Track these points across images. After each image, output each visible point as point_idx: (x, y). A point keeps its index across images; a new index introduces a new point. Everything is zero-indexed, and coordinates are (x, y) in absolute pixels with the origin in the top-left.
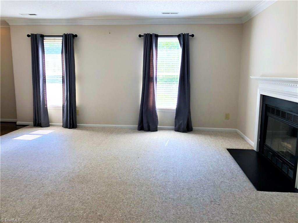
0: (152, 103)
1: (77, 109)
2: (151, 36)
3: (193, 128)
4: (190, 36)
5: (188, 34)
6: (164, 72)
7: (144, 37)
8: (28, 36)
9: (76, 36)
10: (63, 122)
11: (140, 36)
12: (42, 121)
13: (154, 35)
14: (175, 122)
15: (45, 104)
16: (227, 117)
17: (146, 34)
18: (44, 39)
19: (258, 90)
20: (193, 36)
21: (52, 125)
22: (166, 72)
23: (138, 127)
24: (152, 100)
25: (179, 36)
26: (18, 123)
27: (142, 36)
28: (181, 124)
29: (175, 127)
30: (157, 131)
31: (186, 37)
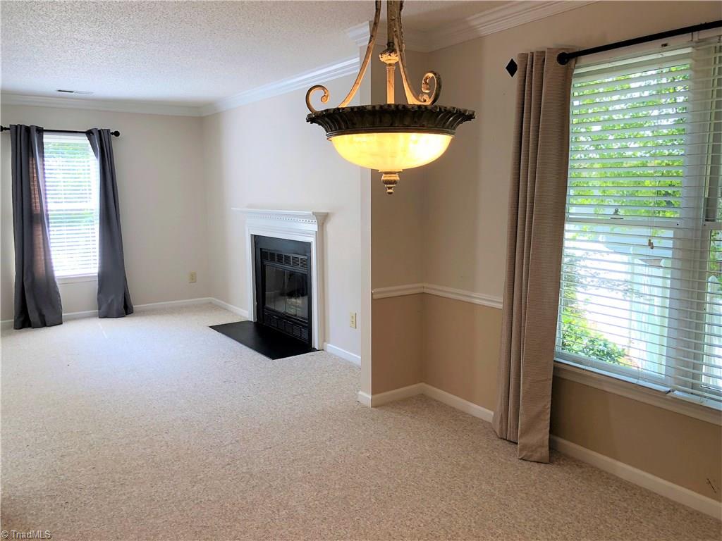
0: (44, 268)
2: (28, 129)
3: (134, 306)
4: (112, 134)
5: (108, 130)
6: (62, 202)
7: (11, 132)
13: (34, 129)
14: (99, 299)
16: (193, 278)
17: (16, 126)
19: (247, 229)
20: (117, 134)
22: (65, 202)
23: (15, 322)
24: (43, 262)
25: (89, 133)
27: (7, 129)
28: (112, 301)
29: (99, 309)
30: (61, 323)
31: (105, 136)
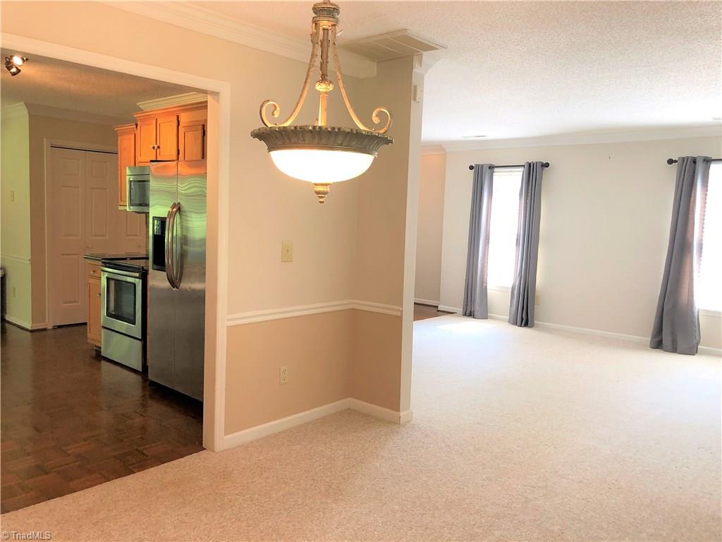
0: (687, 295)
1: (537, 294)
2: (694, 161)
7: (678, 165)
8: (471, 168)
9: (547, 165)
10: (510, 314)
11: (670, 162)
12: (477, 308)
13: (702, 160)
15: (483, 282)
17: (684, 158)
18: (493, 172)
21: (492, 318)
23: (651, 340)
24: (687, 290)
26: (441, 307)
27: (675, 161)
30: (694, 355)
